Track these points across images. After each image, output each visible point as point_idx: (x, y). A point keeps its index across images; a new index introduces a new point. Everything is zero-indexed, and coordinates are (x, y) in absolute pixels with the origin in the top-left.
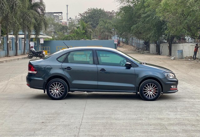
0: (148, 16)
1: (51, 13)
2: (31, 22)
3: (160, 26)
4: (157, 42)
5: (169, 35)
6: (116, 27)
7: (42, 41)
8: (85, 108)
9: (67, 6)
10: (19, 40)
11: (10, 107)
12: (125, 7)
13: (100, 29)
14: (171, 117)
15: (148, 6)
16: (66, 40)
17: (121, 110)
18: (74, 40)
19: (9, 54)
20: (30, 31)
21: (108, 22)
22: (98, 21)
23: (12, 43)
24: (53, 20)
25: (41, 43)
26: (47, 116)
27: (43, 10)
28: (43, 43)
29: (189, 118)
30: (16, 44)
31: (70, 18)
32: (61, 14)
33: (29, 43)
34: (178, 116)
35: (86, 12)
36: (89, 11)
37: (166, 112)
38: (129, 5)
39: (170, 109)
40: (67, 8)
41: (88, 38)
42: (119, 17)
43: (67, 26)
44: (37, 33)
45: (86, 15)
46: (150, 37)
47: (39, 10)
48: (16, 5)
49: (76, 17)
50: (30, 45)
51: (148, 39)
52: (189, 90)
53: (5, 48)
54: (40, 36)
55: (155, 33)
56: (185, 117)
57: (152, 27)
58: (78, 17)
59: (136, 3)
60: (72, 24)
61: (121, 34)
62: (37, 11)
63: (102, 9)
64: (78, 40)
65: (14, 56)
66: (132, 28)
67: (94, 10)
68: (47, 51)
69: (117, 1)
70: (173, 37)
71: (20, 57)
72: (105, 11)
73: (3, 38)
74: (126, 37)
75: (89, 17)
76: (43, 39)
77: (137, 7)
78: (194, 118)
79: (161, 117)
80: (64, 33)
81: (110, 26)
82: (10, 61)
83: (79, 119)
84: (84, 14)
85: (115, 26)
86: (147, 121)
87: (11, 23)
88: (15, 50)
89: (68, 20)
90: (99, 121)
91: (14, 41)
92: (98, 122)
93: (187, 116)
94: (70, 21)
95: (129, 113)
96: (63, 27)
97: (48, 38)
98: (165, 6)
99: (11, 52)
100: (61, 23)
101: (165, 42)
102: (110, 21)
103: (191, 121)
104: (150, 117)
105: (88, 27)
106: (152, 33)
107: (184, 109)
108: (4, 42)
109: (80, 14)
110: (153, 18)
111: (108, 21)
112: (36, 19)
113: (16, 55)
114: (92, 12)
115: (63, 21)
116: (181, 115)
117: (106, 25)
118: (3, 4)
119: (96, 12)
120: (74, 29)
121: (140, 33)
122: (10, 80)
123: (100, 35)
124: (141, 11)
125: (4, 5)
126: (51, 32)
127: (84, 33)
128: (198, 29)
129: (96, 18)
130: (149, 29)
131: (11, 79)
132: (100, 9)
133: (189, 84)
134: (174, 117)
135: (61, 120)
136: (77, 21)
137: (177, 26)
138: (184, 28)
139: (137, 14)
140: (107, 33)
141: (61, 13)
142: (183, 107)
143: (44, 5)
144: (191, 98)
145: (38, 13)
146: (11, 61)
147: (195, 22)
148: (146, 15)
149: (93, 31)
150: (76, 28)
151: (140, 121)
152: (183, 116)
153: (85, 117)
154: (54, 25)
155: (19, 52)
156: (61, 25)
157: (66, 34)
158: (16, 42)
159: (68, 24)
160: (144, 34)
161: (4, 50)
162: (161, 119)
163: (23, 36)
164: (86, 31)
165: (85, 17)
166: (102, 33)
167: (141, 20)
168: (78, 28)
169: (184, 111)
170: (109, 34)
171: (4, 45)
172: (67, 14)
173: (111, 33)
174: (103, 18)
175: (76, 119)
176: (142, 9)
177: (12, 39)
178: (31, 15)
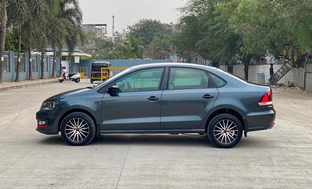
0: (218, 28)
1: (91, 25)
2: (61, 35)
3: (233, 42)
4: (229, 63)
5: (245, 53)
6: (176, 43)
7: (77, 60)
8: (125, 158)
9: (113, 17)
10: (47, 58)
11: (7, 155)
12: (188, 17)
13: (155, 46)
14: (266, 176)
15: (219, 14)
16: (110, 59)
17: (183, 161)
18: (121, 59)
19: (31, 77)
20: (60, 47)
21: (164, 37)
22: (152, 36)
23: (37, 61)
24: (94, 34)
25: (76, 62)
26: (62, 172)
27: (79, 19)
28: (78, 62)
29: (296, 178)
30: (42, 64)
31: (117, 32)
32: (104, 27)
33: (60, 63)
34: (278, 175)
35: (137, 25)
36: (141, 22)
37: (256, 167)
38: (193, 15)
39: (262, 161)
40: (113, 19)
41: (138, 58)
42: (179, 31)
43: (112, 43)
44: (71, 50)
45: (137, 28)
46: (220, 56)
47: (74, 19)
48: (40, 9)
49: (124, 30)
50: (61, 65)
51: (217, 58)
52: (283, 129)
53: (26, 68)
54: (75, 54)
55: (226, 51)
56: (288, 177)
57: (223, 43)
58: (127, 30)
59: (201, 12)
60: (118, 39)
61: (182, 53)
62: (70, 20)
63: (158, 21)
64: (125, 60)
65: (40, 79)
66: (196, 44)
67: (147, 21)
68: (83, 73)
69: (177, 9)
70: (250, 57)
71: (47, 81)
72: (162, 23)
73: (24, 55)
74: (188, 57)
75: (141, 30)
76: (79, 57)
77: (203, 17)
78: (303, 178)
79: (250, 175)
80: (108, 50)
81: (167, 41)
82: (31, 85)
83: (115, 178)
84: (134, 26)
85: (174, 41)
86: (227, 183)
87: (33, 34)
88: (41, 71)
89: (114, 35)
90: (147, 183)
91: (39, 59)
92: (145, 184)
93: (291, 175)
94: (117, 36)
95: (197, 167)
96: (107, 43)
97: (87, 57)
98: (242, 12)
99: (35, 74)
100: (105, 39)
101: (239, 64)
102: (168, 36)
103: (300, 183)
104: (231, 176)
105: (139, 43)
106: (222, 51)
107: (282, 161)
108: (25, 60)
109: (130, 27)
110: (225, 32)
111: (165, 35)
112: (68, 30)
113: (42, 78)
114: (145, 24)
115: (107, 35)
116: (280, 171)
117: (163, 41)
118: (21, 7)
119: (149, 24)
120: (120, 45)
121: (207, 51)
122: (23, 111)
123: (155, 53)
124: (209, 22)
125: (23, 10)
126: (92, 49)
127: (133, 51)
128: (285, 45)
129: (150, 32)
130: (219, 46)
131: (25, 110)
132: (155, 21)
133: (281, 121)
134: (271, 176)
135: (84, 180)
136: (125, 35)
137: (257, 41)
138: (266, 44)
139: (203, 26)
140: (163, 51)
141: (105, 25)
142: (281, 157)
143: (80, 13)
144: (290, 142)
145: (73, 22)
146: (34, 86)
147: (281, 36)
148: (215, 27)
149: (146, 49)
150: (123, 45)
151: (216, 184)
152: (283, 173)
153: (124, 174)
154: (96, 41)
155: (46, 74)
156: (104, 40)
157: (110, 52)
158: (42, 60)
159: (113, 39)
160: (213, 52)
161: (25, 71)
162: (249, 179)
163: (52, 54)
164: (136, 49)
165: (135, 30)
166: (157, 51)
167: (208, 33)
168: (125, 44)
169: (285, 165)
170: (167, 52)
171: (25, 65)
172: (113, 27)
173: (169, 51)
174: (159, 32)
175: (110, 178)
176: (210, 20)
177: (36, 57)
178: (62, 24)
